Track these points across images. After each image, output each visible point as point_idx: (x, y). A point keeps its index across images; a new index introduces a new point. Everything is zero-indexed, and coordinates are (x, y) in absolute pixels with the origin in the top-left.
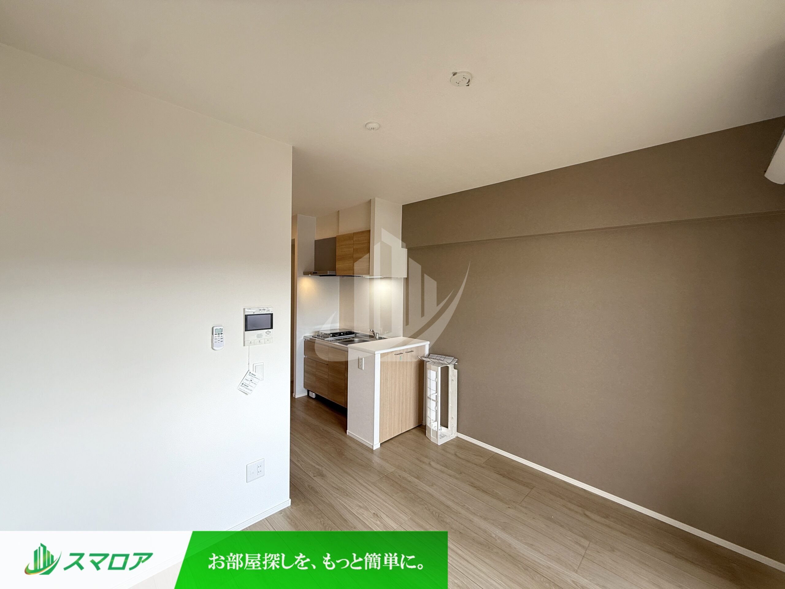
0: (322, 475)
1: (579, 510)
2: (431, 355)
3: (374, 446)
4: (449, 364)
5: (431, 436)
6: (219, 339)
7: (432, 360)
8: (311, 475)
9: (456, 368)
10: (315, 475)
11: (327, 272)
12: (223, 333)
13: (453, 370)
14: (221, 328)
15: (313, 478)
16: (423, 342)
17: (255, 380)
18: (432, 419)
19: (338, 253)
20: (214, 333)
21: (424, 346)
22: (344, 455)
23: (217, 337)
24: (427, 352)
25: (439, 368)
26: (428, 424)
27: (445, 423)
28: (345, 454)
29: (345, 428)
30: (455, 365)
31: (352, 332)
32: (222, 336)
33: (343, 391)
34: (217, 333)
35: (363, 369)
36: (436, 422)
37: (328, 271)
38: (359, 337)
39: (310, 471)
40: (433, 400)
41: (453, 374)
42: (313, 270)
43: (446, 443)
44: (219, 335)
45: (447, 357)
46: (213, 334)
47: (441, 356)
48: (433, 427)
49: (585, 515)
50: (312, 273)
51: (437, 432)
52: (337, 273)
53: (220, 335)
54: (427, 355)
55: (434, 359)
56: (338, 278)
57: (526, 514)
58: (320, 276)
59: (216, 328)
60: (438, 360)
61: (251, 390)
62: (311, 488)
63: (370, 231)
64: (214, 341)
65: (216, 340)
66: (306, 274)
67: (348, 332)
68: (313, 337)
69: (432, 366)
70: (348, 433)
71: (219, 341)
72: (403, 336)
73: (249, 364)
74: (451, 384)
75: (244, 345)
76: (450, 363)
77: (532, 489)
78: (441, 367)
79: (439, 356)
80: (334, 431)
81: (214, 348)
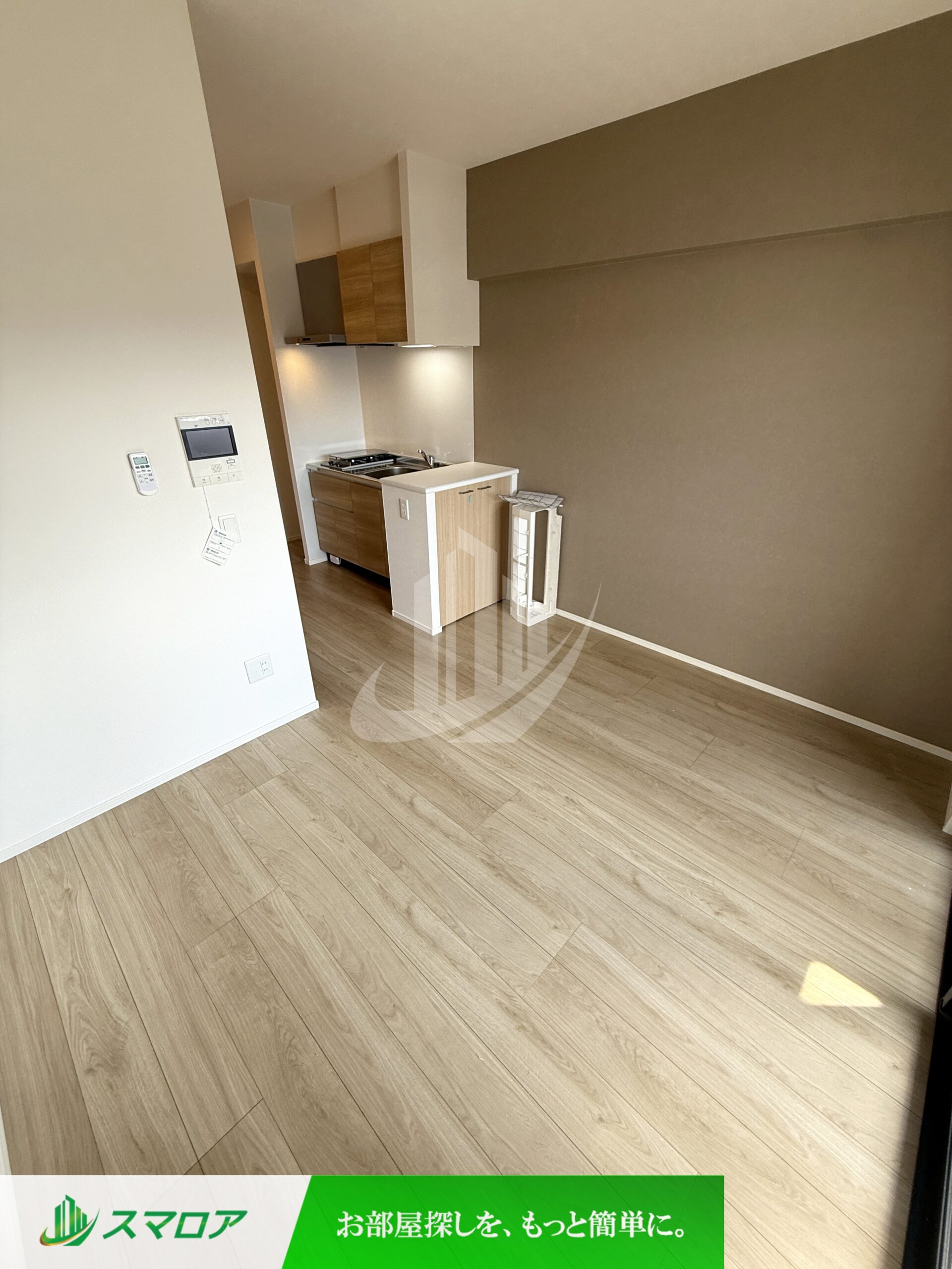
0: (359, 670)
1: (711, 701)
2: (520, 492)
3: (433, 631)
4: (548, 507)
5: (518, 614)
6: (146, 477)
7: (520, 500)
8: (344, 670)
9: (560, 513)
10: (349, 670)
11: (328, 337)
12: (149, 464)
13: (555, 517)
14: (144, 456)
15: (348, 674)
16: (508, 470)
17: (226, 542)
18: (519, 591)
19: (346, 292)
20: (134, 466)
21: (510, 477)
22: (389, 643)
23: (141, 473)
24: (514, 487)
25: (533, 515)
26: (513, 598)
27: (538, 596)
28: (391, 642)
29: (389, 608)
30: (558, 508)
31: (388, 455)
32: (150, 471)
33: (381, 553)
34: (139, 465)
35: (408, 518)
36: (526, 596)
37: (331, 336)
38: (402, 464)
39: (343, 665)
40: (521, 564)
41: (554, 522)
42: (302, 333)
43: (539, 623)
44: (143, 469)
45: (546, 495)
46: (132, 467)
47: (536, 494)
48: (521, 602)
49: (717, 706)
50: (301, 340)
51: (525, 609)
52: (347, 339)
53: (146, 469)
54: (514, 492)
55: (524, 499)
56: (351, 351)
57: (639, 708)
58: (319, 345)
59: (135, 457)
60: (530, 500)
61: (224, 559)
62: (346, 687)
63: (399, 240)
64: (138, 480)
65: (141, 478)
66: (291, 341)
67: (382, 454)
68: (322, 465)
69: (521, 511)
70: (393, 614)
71: (147, 480)
72: (475, 461)
73: (210, 517)
74: (551, 539)
75: (194, 486)
76: (551, 505)
77: (652, 678)
78: (536, 513)
79: (533, 493)
80: (373, 612)
81: (142, 492)
